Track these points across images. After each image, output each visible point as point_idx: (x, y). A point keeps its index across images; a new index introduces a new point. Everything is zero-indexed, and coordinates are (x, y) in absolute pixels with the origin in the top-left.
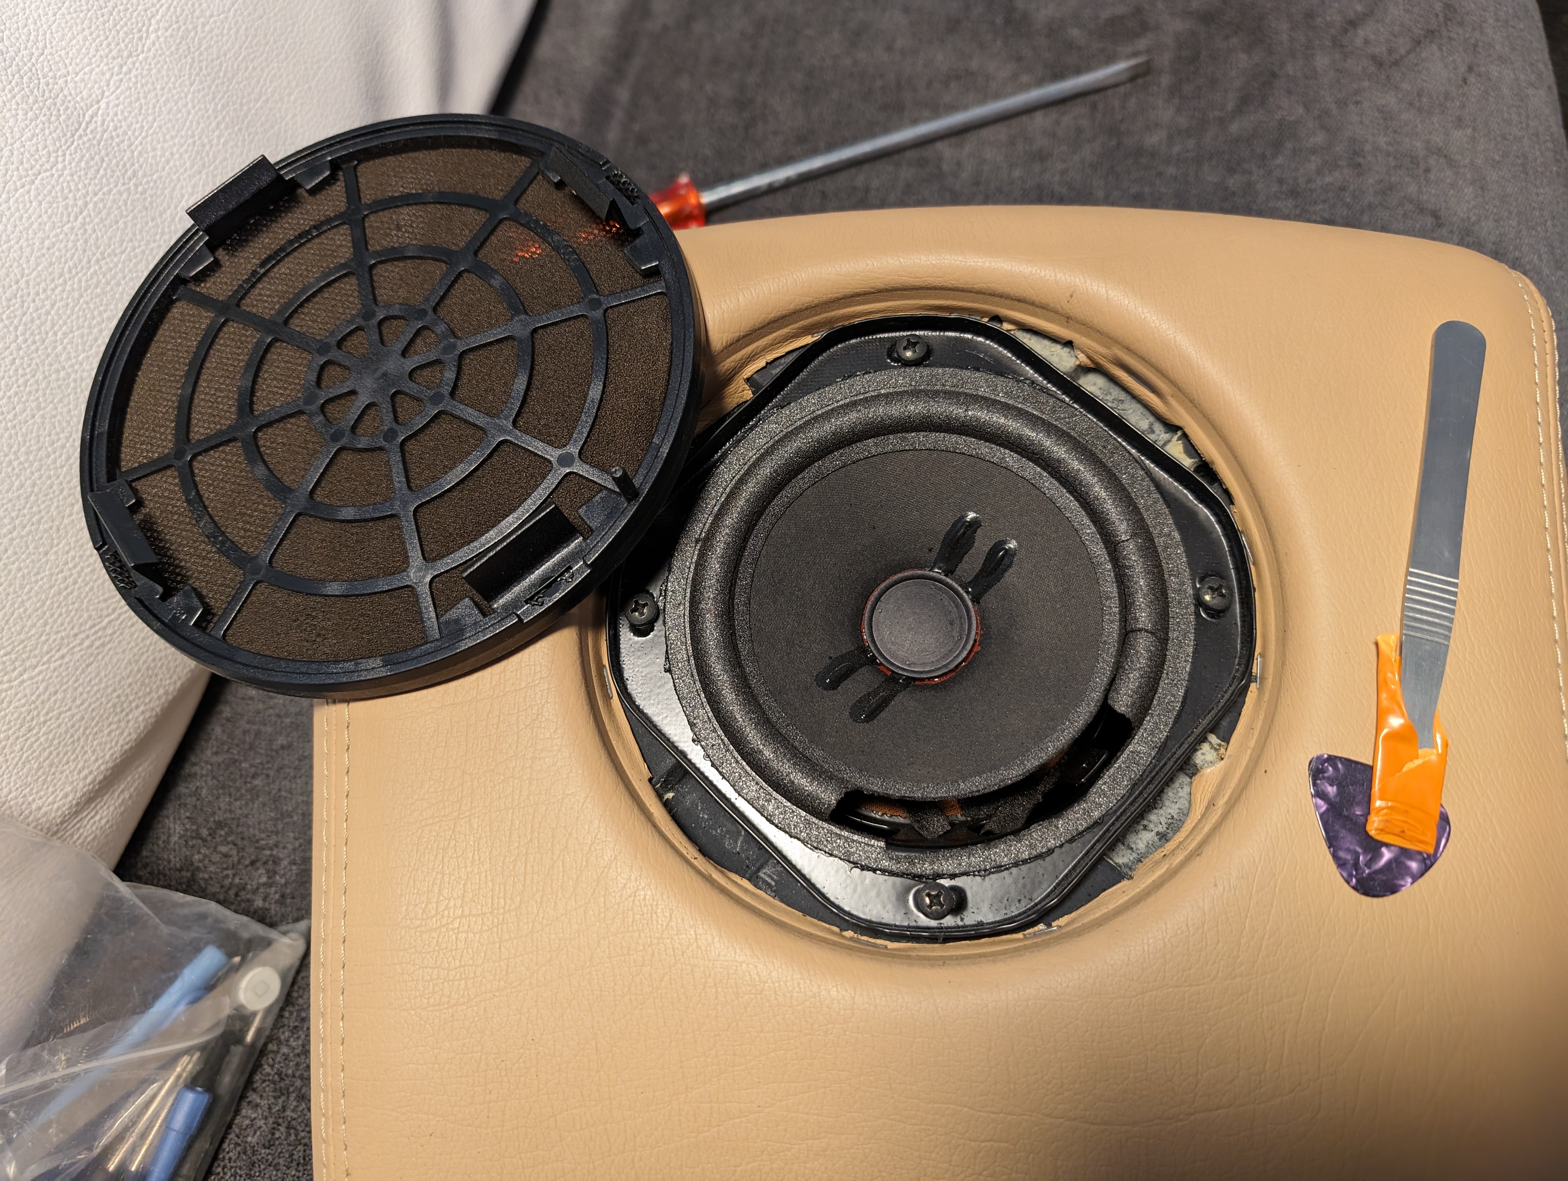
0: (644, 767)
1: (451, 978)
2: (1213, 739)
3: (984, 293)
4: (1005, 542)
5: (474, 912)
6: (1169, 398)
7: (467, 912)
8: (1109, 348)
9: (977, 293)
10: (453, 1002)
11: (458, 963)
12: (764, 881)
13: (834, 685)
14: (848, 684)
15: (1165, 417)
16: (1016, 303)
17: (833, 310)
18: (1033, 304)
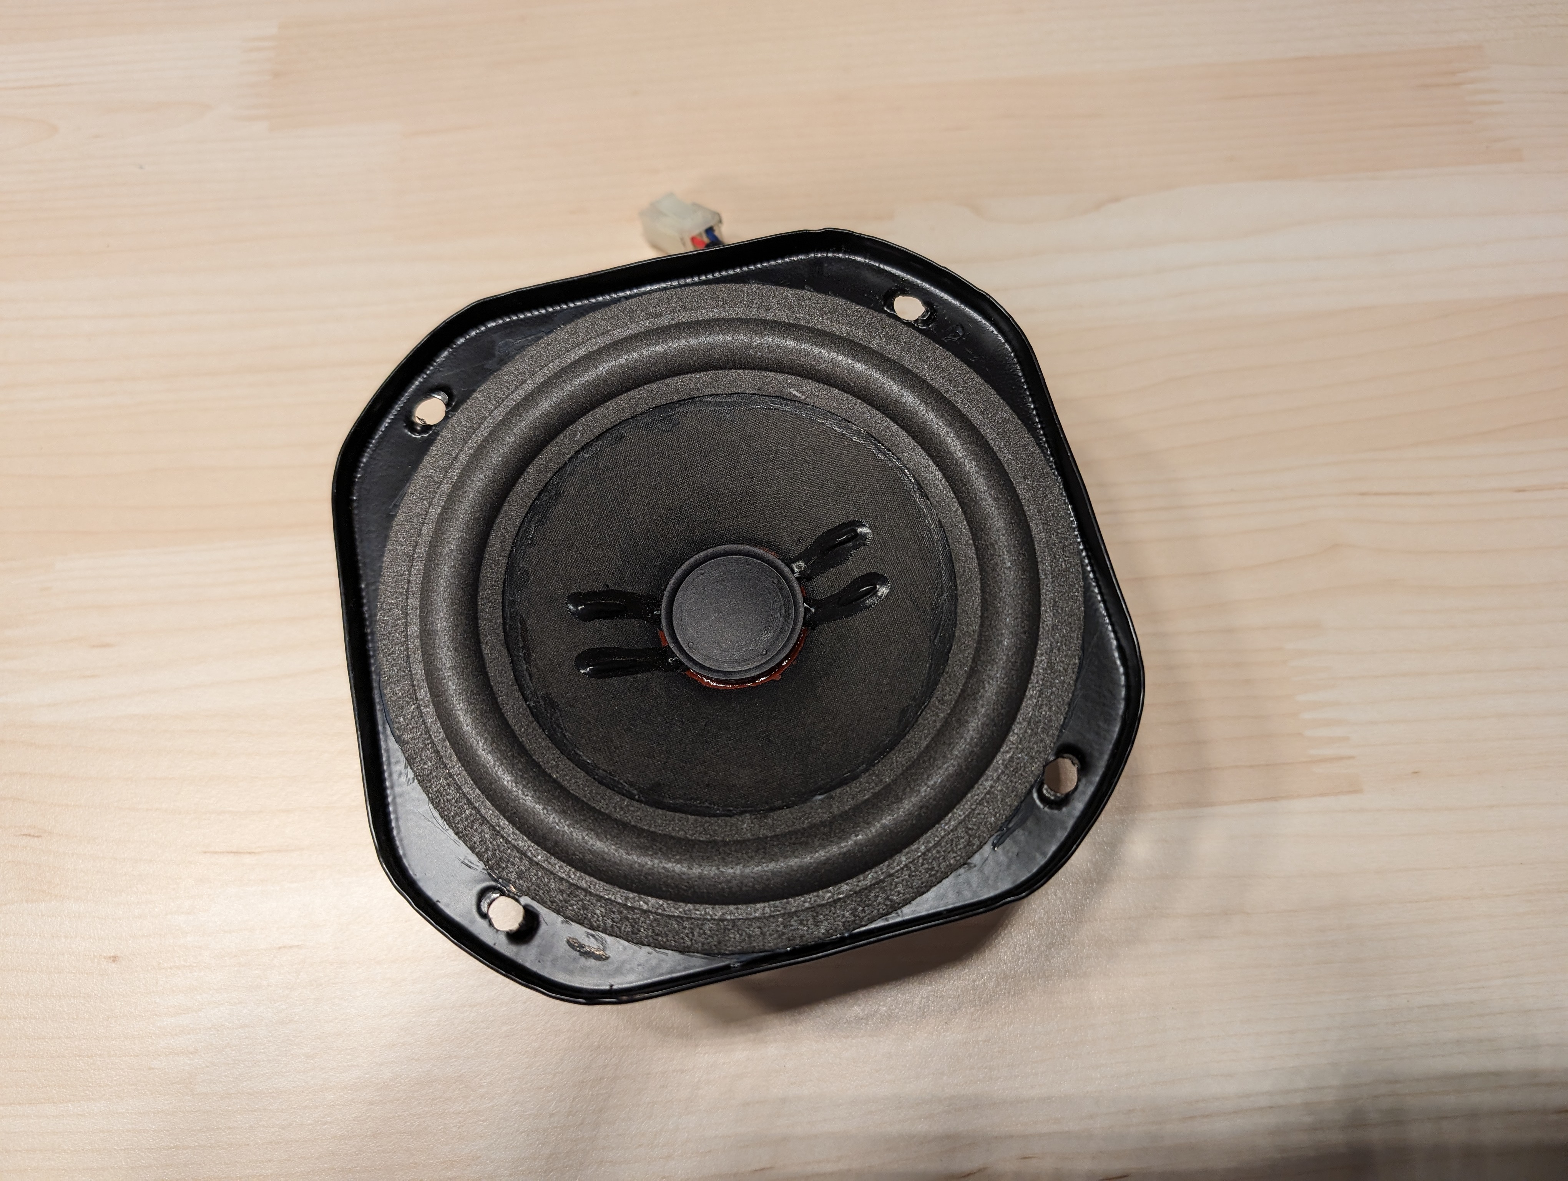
13: (587, 616)
14: (602, 626)
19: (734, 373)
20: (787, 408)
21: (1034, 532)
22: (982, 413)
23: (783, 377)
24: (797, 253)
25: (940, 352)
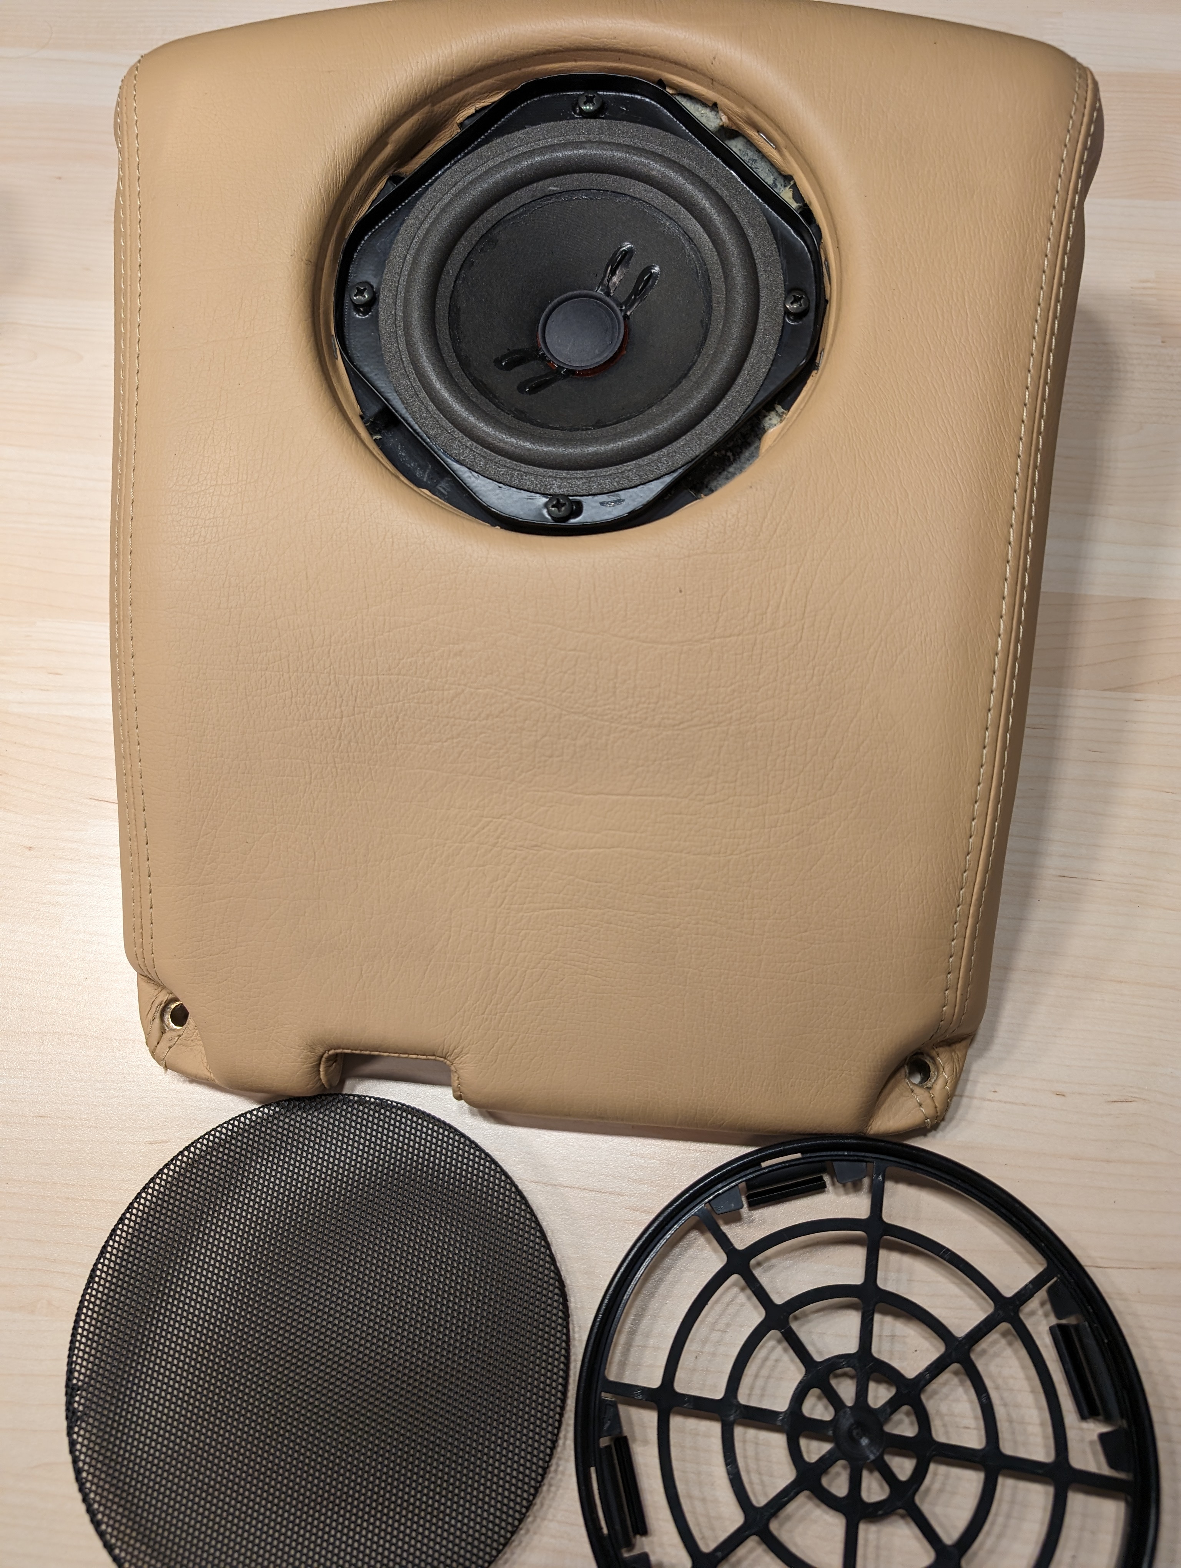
0: (358, 408)
1: (207, 524)
2: (779, 409)
3: (649, 56)
4: (649, 268)
5: (224, 482)
6: (784, 150)
7: (220, 483)
8: (743, 108)
9: (644, 56)
10: (207, 541)
11: (212, 516)
12: (440, 491)
13: (509, 367)
14: (519, 369)
15: (782, 169)
16: (674, 65)
17: (529, 66)
18: (685, 66)
19: (513, 195)
20: (553, 200)
21: (720, 192)
22: (660, 145)
23: (541, 183)
24: (510, 111)
25: (620, 124)
